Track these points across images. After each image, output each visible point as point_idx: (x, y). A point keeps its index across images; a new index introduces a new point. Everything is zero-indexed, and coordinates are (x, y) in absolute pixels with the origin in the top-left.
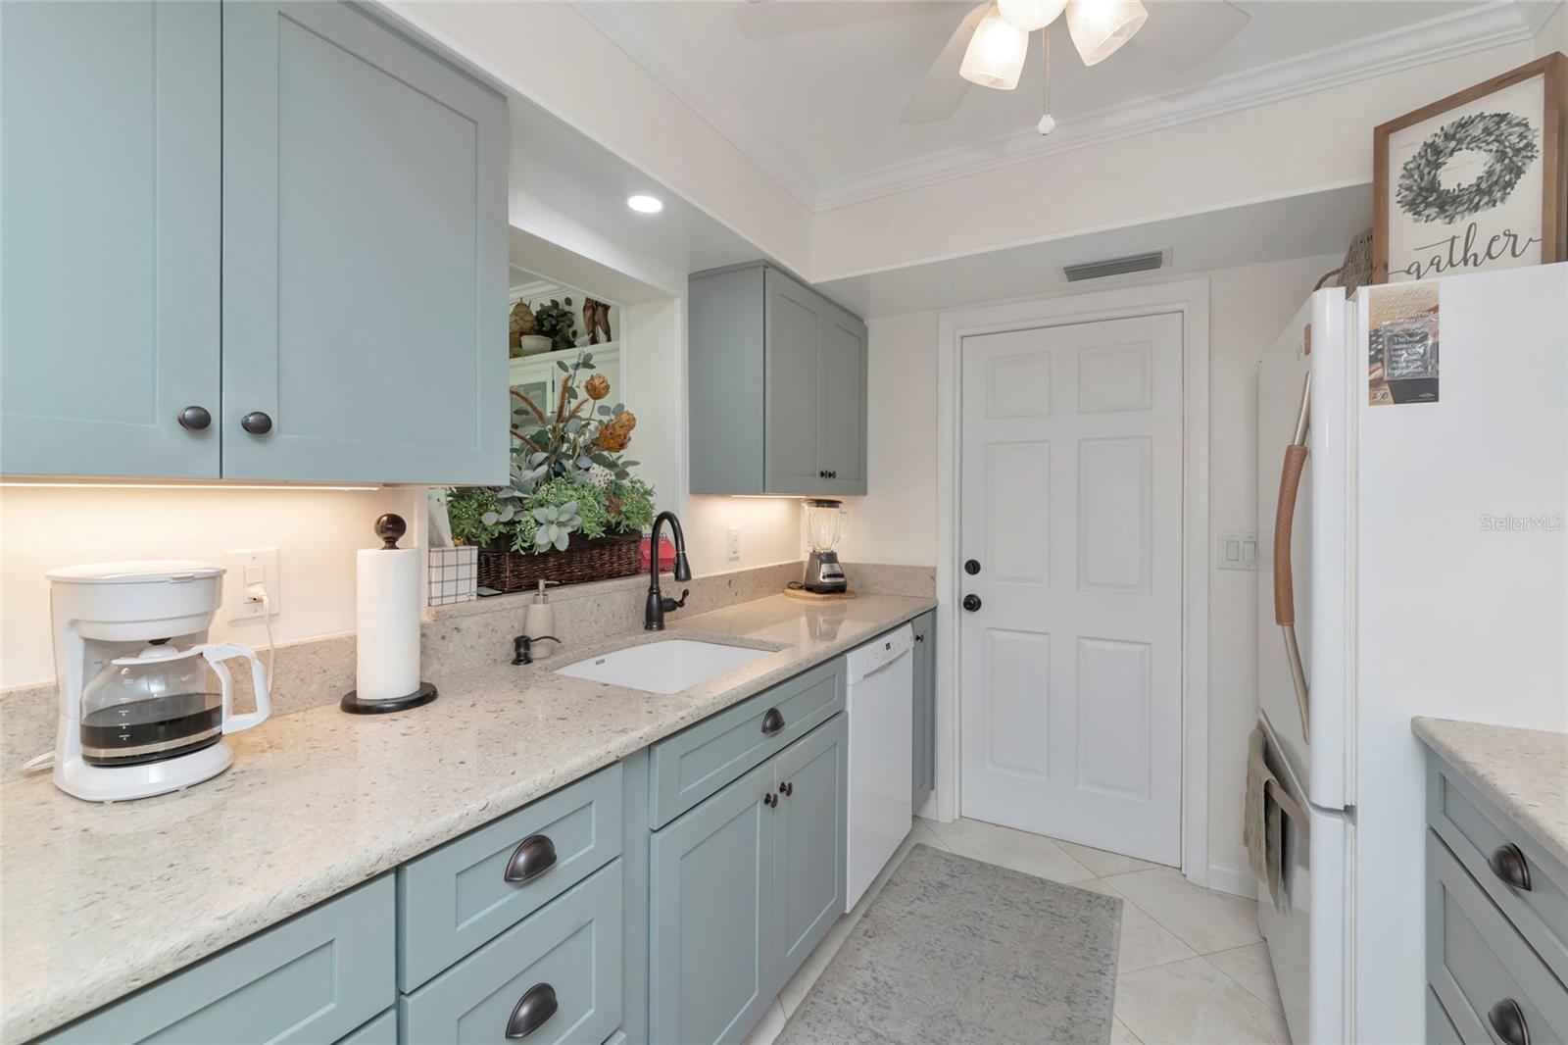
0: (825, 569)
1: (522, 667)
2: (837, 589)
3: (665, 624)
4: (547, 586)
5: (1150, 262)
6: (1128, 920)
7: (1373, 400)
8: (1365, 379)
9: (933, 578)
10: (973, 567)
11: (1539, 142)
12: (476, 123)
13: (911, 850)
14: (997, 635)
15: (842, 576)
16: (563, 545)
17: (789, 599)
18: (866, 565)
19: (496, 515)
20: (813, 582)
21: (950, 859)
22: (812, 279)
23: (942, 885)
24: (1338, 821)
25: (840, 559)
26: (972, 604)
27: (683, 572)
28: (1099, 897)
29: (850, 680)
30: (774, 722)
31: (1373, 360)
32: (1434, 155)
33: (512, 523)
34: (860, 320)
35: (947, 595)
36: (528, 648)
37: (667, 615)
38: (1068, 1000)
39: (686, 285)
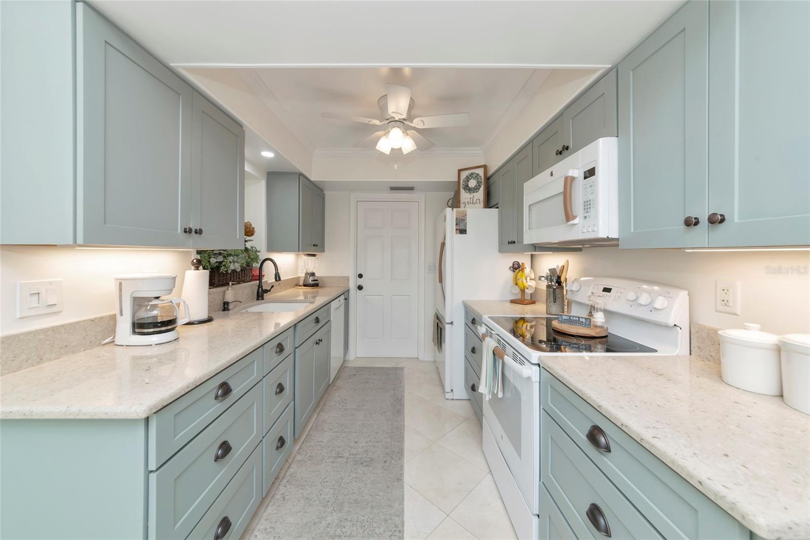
0: (311, 278)
1: (226, 312)
2: (315, 285)
3: (264, 298)
4: (233, 284)
5: (412, 189)
6: (406, 371)
7: (456, 233)
8: (455, 229)
9: (348, 280)
10: (360, 276)
11: (483, 181)
12: (237, 136)
13: (343, 368)
14: (367, 296)
15: (317, 280)
16: (239, 270)
17: (297, 290)
18: (325, 277)
19: (215, 259)
20: (307, 283)
21: (355, 368)
22: (312, 179)
23: (354, 375)
24: (450, 325)
25: (316, 275)
26: (360, 288)
27: (278, 278)
28: (398, 368)
29: (332, 311)
30: (317, 320)
31: (456, 224)
32: (468, 179)
33: (221, 263)
34: (322, 191)
35: (352, 286)
36: (228, 305)
37: (265, 295)
38: (394, 390)
39: (266, 176)
